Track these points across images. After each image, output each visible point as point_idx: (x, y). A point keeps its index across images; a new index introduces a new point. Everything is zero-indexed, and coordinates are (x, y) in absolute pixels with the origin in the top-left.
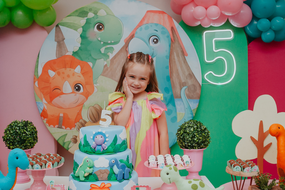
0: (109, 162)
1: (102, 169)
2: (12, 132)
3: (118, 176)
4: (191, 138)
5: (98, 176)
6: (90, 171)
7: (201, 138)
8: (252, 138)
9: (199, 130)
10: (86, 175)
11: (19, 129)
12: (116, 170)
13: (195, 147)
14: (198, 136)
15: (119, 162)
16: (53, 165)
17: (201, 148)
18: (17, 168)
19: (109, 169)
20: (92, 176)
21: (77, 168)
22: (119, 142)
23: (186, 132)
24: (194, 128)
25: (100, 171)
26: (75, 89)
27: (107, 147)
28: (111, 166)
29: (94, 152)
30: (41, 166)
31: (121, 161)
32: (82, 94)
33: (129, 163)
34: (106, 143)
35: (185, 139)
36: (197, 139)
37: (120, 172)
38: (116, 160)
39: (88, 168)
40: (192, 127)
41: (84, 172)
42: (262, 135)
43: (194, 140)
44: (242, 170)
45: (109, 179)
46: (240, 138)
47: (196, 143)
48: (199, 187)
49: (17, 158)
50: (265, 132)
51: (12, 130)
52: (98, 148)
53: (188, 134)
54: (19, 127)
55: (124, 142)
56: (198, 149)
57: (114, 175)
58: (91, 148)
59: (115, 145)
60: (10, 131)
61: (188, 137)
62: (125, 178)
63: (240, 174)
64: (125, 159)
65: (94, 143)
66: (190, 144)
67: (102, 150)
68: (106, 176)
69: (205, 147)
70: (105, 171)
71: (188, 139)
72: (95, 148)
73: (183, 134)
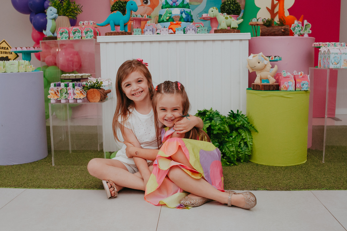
0: (180, 11)
1: (176, 15)
2: (118, 5)
3: (185, 20)
4: (229, 8)
5: (174, 19)
6: (170, 15)
7: (234, 7)
8: (267, 8)
9: (234, 3)
10: (168, 18)
11: (122, 4)
12: (184, 16)
13: (231, 14)
14: (233, 6)
15: (186, 12)
16: (147, 16)
17: (235, 14)
18: (131, 11)
19: (180, 15)
20: (171, 19)
21: (161, 17)
22: (185, 3)
23: (226, 5)
24: (230, 2)
25: (175, 16)
26: (144, 3)
27: (179, 4)
28: (182, 13)
29: (171, 7)
30: (141, 16)
31: (187, 12)
32: (149, 6)
33: (191, 13)
34: (178, 2)
35: (225, 9)
36: (232, 8)
37: (186, 17)
38: (184, 10)
39: (168, 14)
40: (229, 1)
41: (166, 17)
42: (274, 6)
43: (230, 9)
44: (257, 21)
45: (180, 20)
46: (259, 9)
47: (231, 11)
48: (229, 18)
49: (132, 5)
50: (276, 4)
51: (118, 4)
52: (174, 4)
53: (227, 6)
54: (122, 2)
55: (188, 4)
56: (233, 15)
57: (183, 19)
58: (170, 5)
59: (183, 3)
60: (117, 5)
61: (226, 7)
62: (189, 20)
63: (256, 22)
64: (189, 12)
65: (171, 2)
66: (228, 12)
67: (176, 5)
68: (179, 19)
69: (237, 14)
70: (178, 16)
71: (226, 8)
72: (172, 5)
73: (224, 6)
